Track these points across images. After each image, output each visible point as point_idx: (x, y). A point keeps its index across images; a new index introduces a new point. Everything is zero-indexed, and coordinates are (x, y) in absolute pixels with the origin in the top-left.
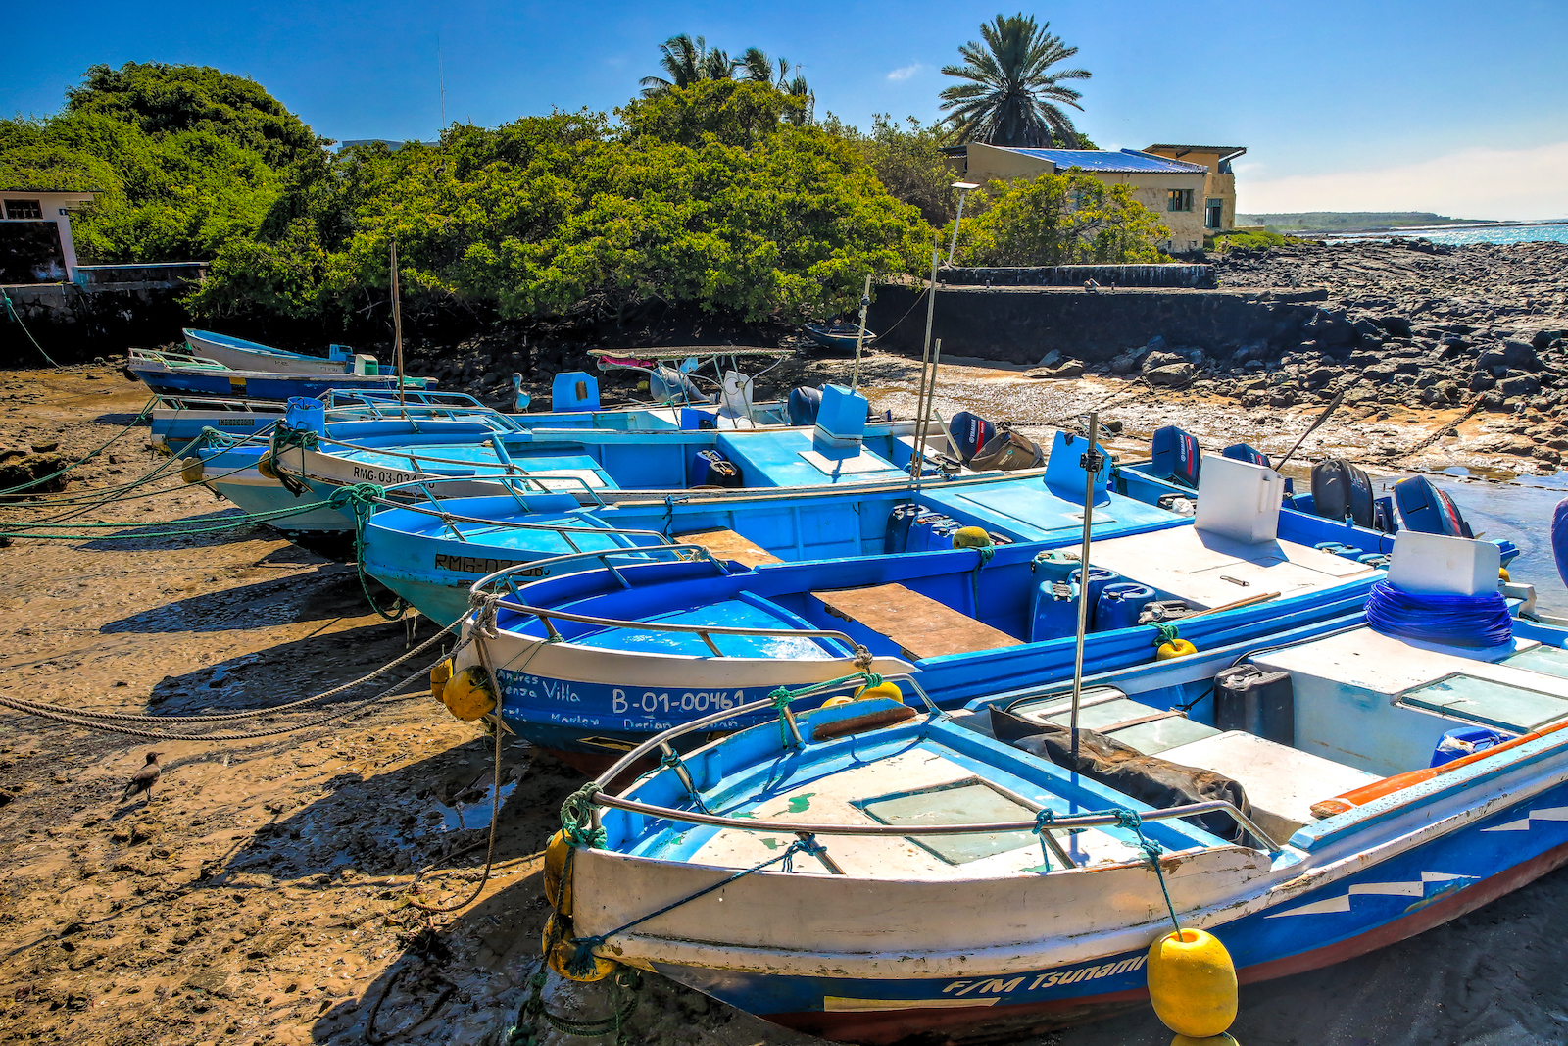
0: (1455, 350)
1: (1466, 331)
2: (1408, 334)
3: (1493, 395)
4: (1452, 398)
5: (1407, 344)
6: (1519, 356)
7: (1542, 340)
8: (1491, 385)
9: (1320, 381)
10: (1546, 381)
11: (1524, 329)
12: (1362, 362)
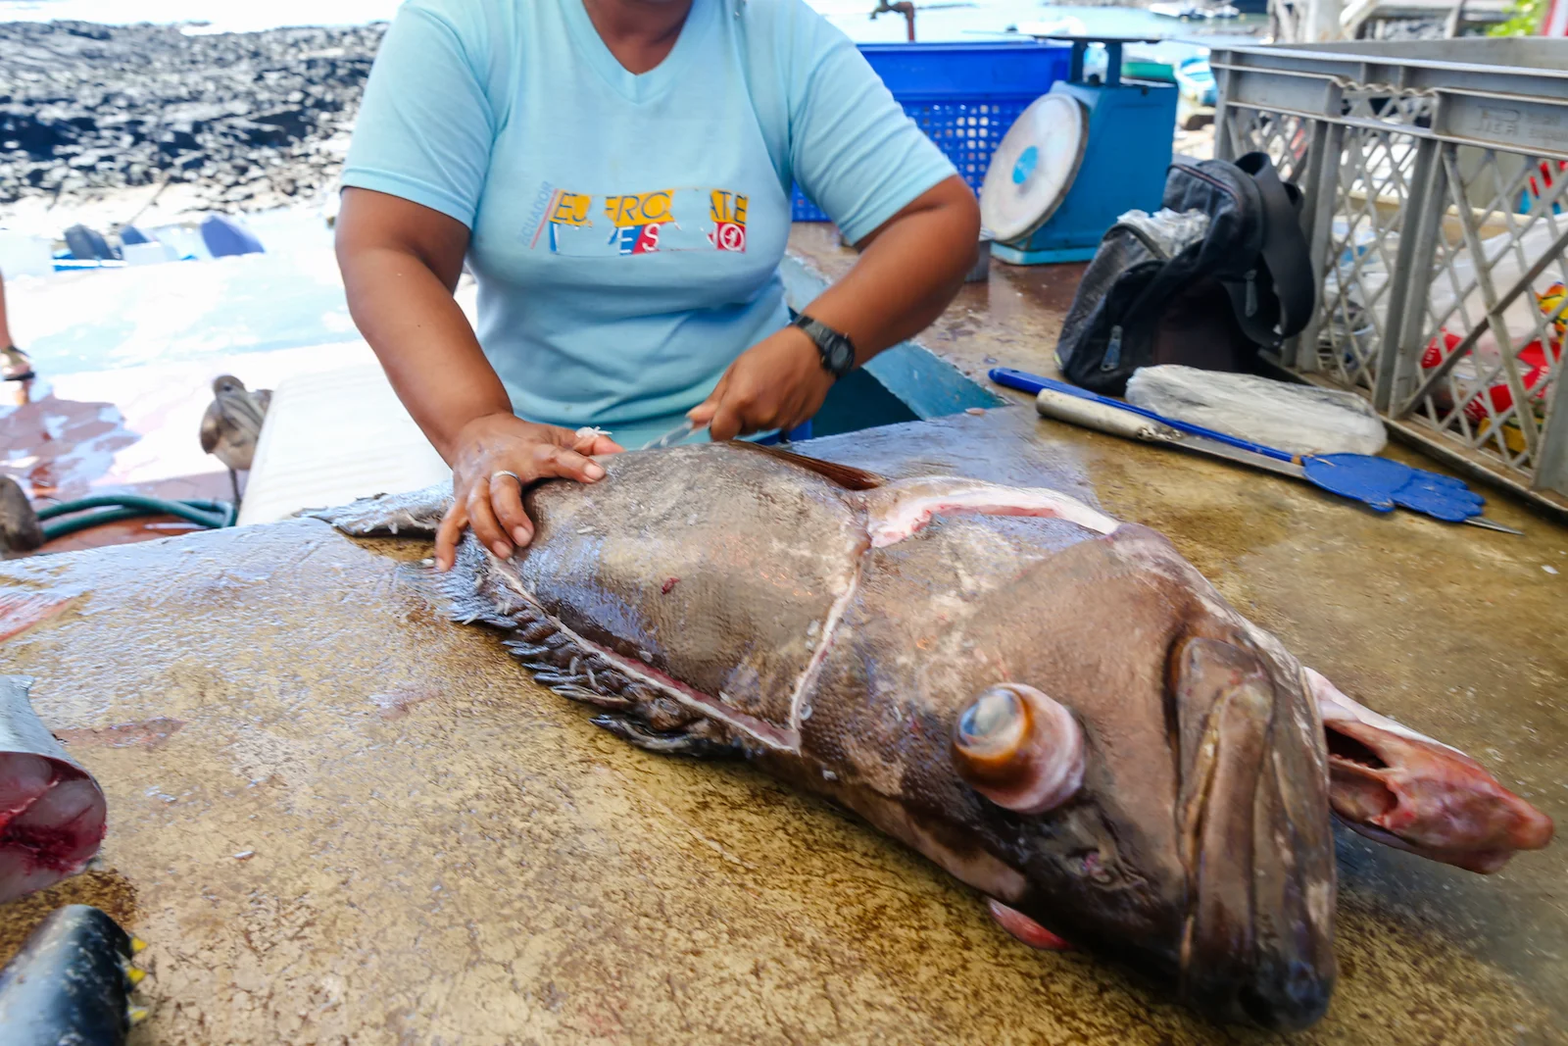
0: (139, 138)
1: (141, 123)
2: (96, 129)
3: (175, 172)
4: (148, 178)
5: (98, 138)
6: (185, 141)
7: (198, 127)
8: (171, 165)
9: (36, 178)
10: (208, 157)
11: (183, 118)
12: (67, 157)
